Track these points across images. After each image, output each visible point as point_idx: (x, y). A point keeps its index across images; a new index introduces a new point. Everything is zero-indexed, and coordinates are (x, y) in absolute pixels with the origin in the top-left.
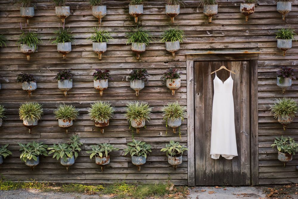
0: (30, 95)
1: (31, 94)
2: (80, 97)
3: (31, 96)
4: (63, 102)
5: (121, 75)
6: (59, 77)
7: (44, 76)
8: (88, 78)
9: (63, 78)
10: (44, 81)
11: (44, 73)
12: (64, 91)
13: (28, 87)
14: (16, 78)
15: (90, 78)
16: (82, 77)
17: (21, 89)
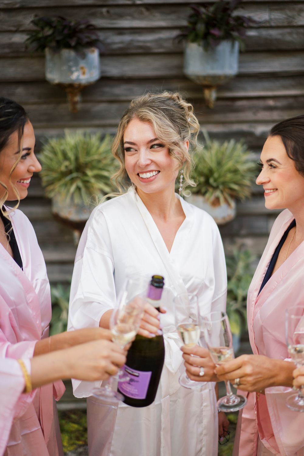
0: (75, 103)
1: (77, 98)
2: (256, 109)
4: (205, 130)
7: (121, 31)
8: (288, 38)
9: (216, 32)
10: (121, 49)
11: (121, 16)
12: (209, 87)
13: (72, 72)
15: (295, 36)
17: (42, 81)
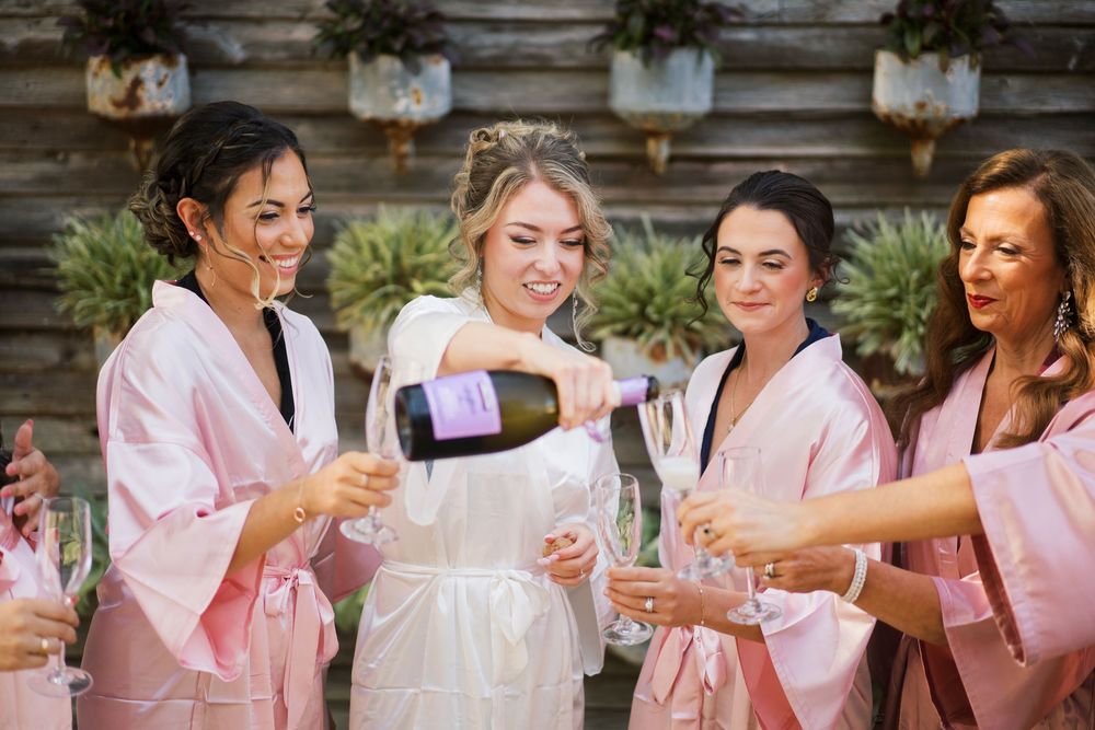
0: (402, 157)
1: (407, 148)
3: (411, 163)
4: (646, 216)
5: (1062, 31)
6: (637, 24)
8: (816, 47)
9: (665, 32)
10: (495, 59)
12: (655, 134)
13: (396, 99)
14: (304, 33)
15: (829, 43)
16: (770, 36)
17: (342, 115)
